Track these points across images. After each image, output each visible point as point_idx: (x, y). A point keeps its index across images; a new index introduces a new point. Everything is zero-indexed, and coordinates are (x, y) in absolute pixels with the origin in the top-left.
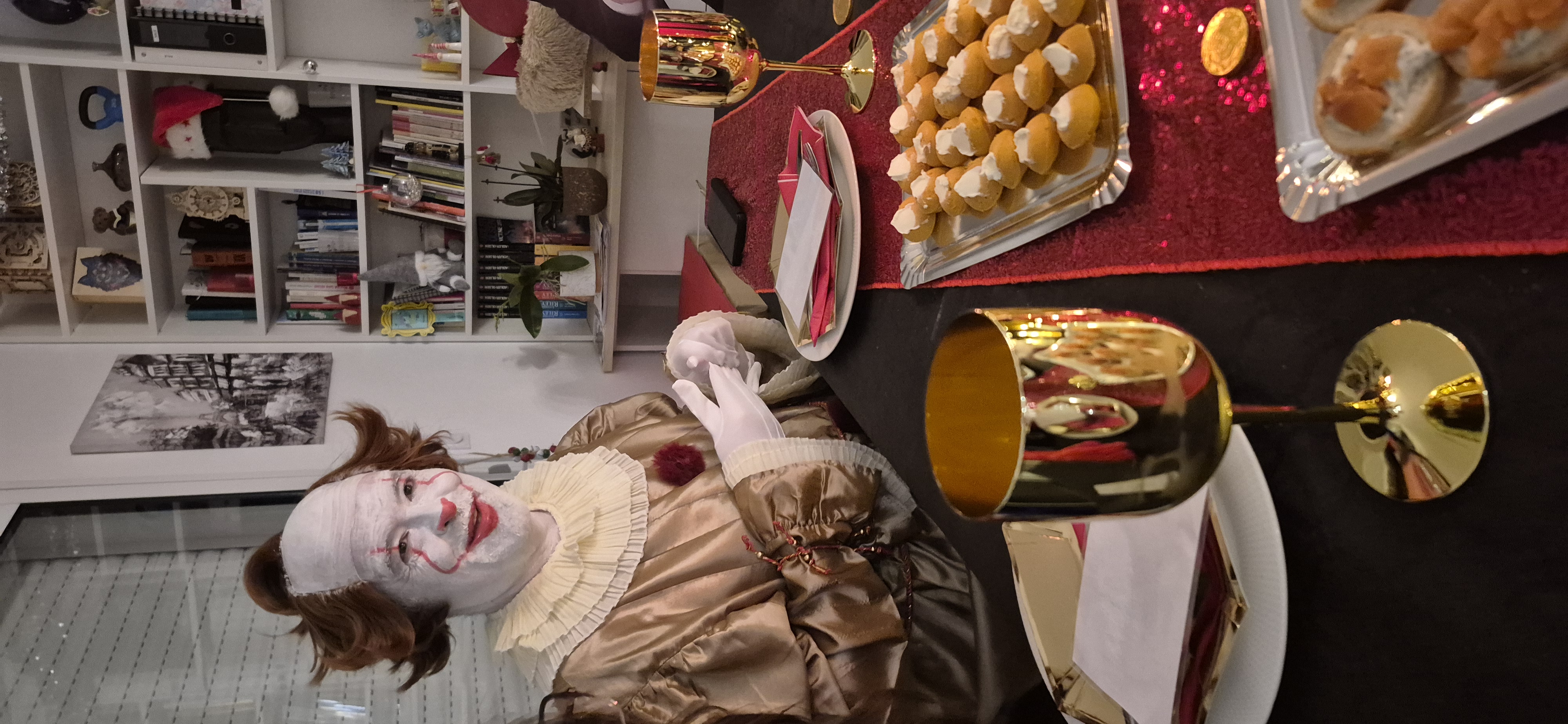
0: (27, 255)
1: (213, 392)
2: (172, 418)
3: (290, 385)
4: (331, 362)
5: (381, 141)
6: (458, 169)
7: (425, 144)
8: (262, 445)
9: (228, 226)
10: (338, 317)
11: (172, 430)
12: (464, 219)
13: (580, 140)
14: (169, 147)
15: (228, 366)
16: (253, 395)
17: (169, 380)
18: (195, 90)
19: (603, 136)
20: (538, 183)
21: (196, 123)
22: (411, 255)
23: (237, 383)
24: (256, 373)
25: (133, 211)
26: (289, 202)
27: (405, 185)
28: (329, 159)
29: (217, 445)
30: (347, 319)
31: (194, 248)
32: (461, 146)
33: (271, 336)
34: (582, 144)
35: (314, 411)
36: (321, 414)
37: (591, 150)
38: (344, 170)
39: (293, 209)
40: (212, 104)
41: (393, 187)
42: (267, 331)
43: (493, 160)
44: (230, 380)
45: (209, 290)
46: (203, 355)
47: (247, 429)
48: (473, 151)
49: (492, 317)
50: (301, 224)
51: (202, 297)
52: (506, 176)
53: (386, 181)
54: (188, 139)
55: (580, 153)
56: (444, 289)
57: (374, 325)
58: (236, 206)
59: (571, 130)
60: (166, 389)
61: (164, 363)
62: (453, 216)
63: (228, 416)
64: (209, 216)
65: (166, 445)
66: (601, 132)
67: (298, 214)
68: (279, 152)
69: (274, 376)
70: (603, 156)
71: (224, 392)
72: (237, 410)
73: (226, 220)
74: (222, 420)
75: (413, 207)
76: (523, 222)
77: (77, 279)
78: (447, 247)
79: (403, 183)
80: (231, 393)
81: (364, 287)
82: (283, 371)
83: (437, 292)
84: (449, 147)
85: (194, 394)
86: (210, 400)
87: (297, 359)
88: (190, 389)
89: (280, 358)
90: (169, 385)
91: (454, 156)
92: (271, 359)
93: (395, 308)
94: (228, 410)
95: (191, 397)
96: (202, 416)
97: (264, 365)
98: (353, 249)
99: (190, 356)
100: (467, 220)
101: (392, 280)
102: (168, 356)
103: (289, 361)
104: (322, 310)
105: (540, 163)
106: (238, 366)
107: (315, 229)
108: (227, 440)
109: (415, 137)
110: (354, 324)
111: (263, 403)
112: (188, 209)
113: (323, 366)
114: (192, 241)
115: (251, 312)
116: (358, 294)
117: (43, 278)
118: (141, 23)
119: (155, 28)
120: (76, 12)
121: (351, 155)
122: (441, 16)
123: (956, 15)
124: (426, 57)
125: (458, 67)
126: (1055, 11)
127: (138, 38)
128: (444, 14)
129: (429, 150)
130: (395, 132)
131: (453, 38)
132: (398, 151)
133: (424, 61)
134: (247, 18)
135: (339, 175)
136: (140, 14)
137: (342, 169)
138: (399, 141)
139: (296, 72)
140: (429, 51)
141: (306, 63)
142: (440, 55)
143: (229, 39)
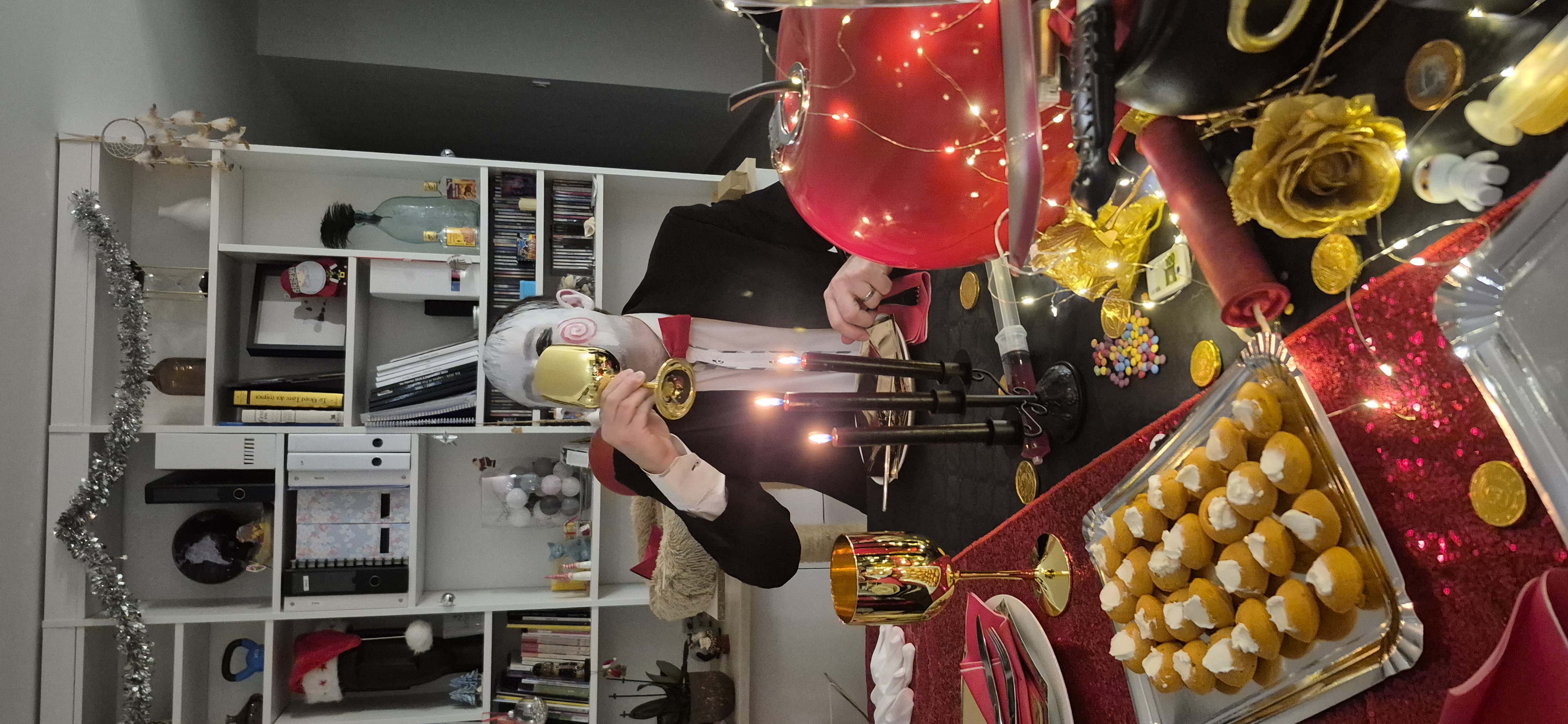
5: (509, 665)
6: (583, 686)
7: (552, 664)
13: (706, 643)
14: (303, 693)
18: (335, 633)
19: (727, 636)
20: (664, 692)
21: (332, 666)
27: (531, 709)
28: (456, 689)
32: (588, 662)
34: (708, 647)
37: (715, 652)
38: (471, 699)
40: (350, 646)
41: (519, 712)
43: (619, 673)
48: (600, 666)
52: (631, 688)
53: (512, 706)
54: (323, 683)
55: (703, 657)
59: (696, 634)
66: (725, 633)
68: (408, 688)
70: (728, 659)
79: (529, 706)
84: (575, 664)
91: (580, 673)
105: (666, 671)
109: (543, 658)
118: (294, 575)
119: (306, 578)
120: (235, 570)
121: (479, 683)
122: (572, 538)
123: (1160, 492)
124: (556, 578)
125: (587, 584)
126: (1281, 481)
127: (290, 588)
128: (577, 535)
129: (556, 670)
130: (523, 654)
131: (583, 558)
132: (526, 674)
133: (554, 582)
134: (393, 560)
135: (465, 705)
136: (294, 567)
137: (469, 698)
138: (527, 663)
139: (434, 606)
140: (560, 572)
141: (445, 596)
142: (570, 575)
143: (374, 581)
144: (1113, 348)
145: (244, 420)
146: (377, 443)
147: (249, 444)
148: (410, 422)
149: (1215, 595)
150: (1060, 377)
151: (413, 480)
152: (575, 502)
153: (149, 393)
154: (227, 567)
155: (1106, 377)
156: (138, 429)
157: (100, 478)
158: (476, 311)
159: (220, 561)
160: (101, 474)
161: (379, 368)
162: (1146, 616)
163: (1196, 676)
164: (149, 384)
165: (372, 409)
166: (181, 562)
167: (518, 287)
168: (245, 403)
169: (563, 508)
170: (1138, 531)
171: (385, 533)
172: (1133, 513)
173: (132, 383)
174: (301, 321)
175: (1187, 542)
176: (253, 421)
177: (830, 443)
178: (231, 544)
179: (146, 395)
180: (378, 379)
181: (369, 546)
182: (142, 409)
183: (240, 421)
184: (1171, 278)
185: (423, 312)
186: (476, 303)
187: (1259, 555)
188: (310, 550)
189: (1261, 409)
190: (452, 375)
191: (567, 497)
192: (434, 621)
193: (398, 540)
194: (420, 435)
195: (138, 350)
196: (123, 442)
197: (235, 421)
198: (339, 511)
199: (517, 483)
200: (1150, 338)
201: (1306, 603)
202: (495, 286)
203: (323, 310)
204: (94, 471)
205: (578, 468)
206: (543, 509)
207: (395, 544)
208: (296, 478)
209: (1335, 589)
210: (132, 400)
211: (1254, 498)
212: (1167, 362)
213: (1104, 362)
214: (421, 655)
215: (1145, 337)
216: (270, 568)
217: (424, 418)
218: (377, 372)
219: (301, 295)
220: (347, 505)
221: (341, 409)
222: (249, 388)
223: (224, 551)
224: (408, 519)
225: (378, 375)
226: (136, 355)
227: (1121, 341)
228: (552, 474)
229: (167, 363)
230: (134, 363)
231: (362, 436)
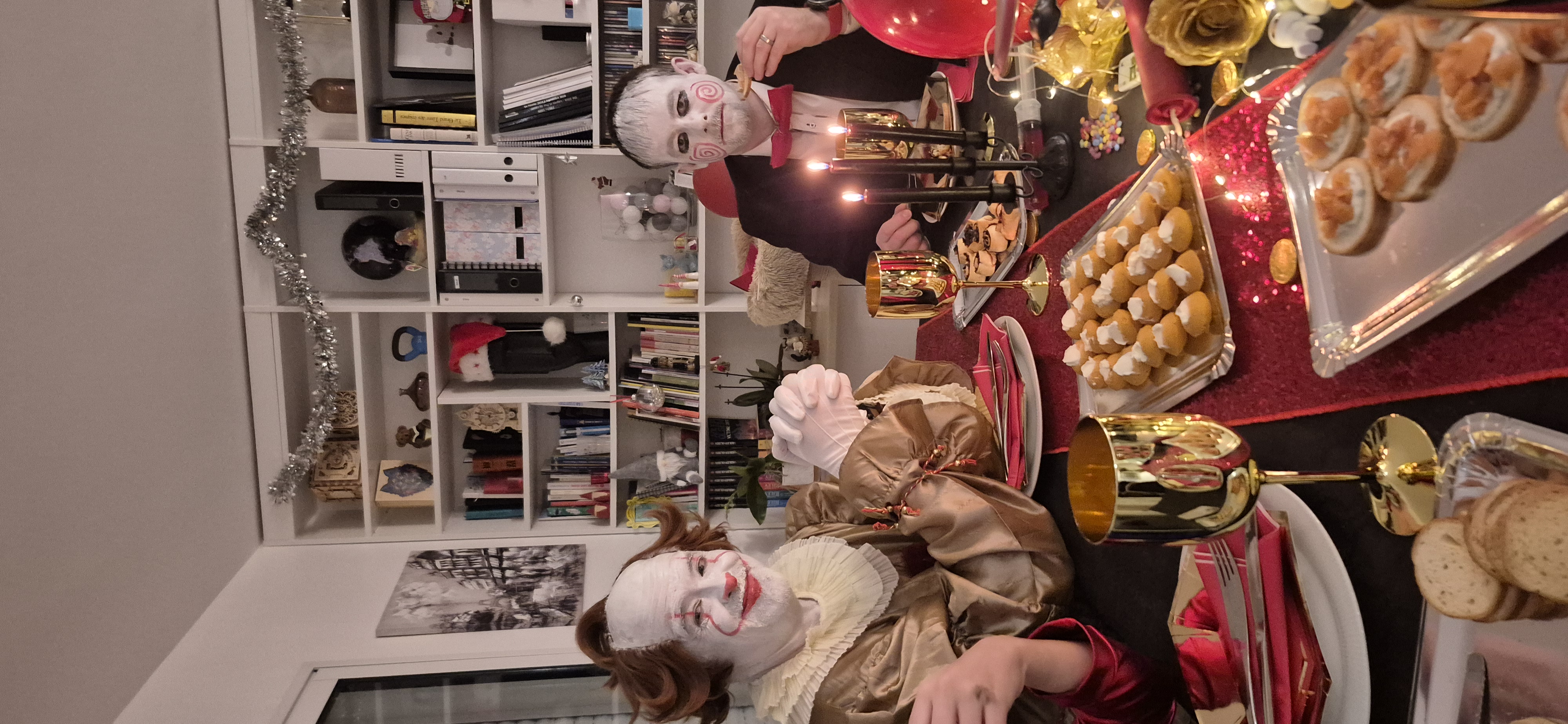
0: (342, 468)
1: (489, 581)
2: (457, 604)
3: (552, 574)
4: (585, 553)
5: (631, 358)
6: (695, 378)
7: (667, 358)
8: (531, 627)
9: (502, 437)
10: (591, 513)
11: (457, 615)
12: (699, 420)
13: (799, 346)
14: (461, 372)
15: (501, 559)
16: (523, 583)
17: (453, 572)
18: (483, 324)
19: (818, 341)
20: (762, 386)
21: (483, 351)
22: (654, 455)
23: (508, 573)
24: (524, 564)
25: (429, 427)
26: (553, 414)
27: (650, 393)
28: (588, 375)
29: (493, 627)
30: (599, 513)
31: (474, 456)
32: (697, 358)
33: (534, 532)
34: (801, 349)
35: (574, 596)
36: (578, 598)
37: (807, 354)
38: (600, 384)
39: (556, 420)
40: (497, 336)
41: (640, 396)
42: (532, 527)
43: (724, 368)
44: (503, 570)
45: (486, 492)
46: (480, 549)
47: (518, 613)
48: (707, 362)
49: (723, 508)
50: (563, 432)
51: (479, 500)
52: (734, 381)
53: (634, 391)
54: (477, 365)
55: (798, 358)
56: (681, 483)
57: (621, 519)
58: (511, 419)
59: (790, 338)
60: (451, 579)
61: (448, 557)
62: (689, 418)
63: (503, 602)
64: (489, 429)
65: (453, 628)
66: (815, 338)
67: (561, 423)
68: (547, 372)
69: (539, 566)
71: (498, 581)
72: (510, 597)
73: (502, 432)
74: (498, 605)
75: (657, 413)
76: (746, 421)
77: (379, 488)
78: (684, 446)
79: (648, 392)
80: (504, 582)
81: (613, 485)
82: (545, 562)
83: (675, 486)
84: (686, 359)
85: (473, 583)
86: (487, 588)
87: (557, 550)
88: (471, 579)
89: (542, 551)
90: (453, 576)
91: (691, 367)
92: (535, 552)
93: (639, 503)
94: (502, 597)
95: (472, 586)
96: (481, 602)
97: (530, 556)
98: (605, 452)
99: (469, 551)
100: (701, 422)
101: (637, 477)
102: (451, 551)
103: (550, 553)
104: (577, 507)
105: (762, 368)
106: (509, 559)
107: (574, 436)
108: (502, 623)
109: (659, 353)
110: (604, 518)
111: (531, 590)
112: (473, 424)
113: (579, 557)
114: (473, 451)
115: (518, 511)
116: (608, 491)
117: (353, 488)
118: (446, 274)
119: (456, 278)
120: (396, 269)
121: (606, 371)
122: (682, 252)
123: (1103, 245)
124: (668, 286)
125: (696, 292)
126: (1171, 243)
127: (443, 286)
128: (685, 250)
129: (670, 363)
130: (642, 349)
131: (691, 269)
132: (645, 365)
133: (667, 289)
134: (528, 265)
135: (596, 388)
136: (445, 268)
137: (598, 383)
138: (645, 357)
139: (565, 306)
140: (672, 280)
141: (574, 298)
142: (680, 283)
143: (514, 282)
144: (1093, 126)
145: (392, 137)
146: (508, 161)
147: (399, 159)
148: (536, 143)
149: (1128, 321)
150: (1058, 146)
151: (541, 195)
152: (683, 219)
153: (309, 111)
154: (390, 265)
155: (1086, 150)
156: (304, 143)
157: (276, 187)
158: (589, 37)
159: (382, 260)
160: (277, 183)
161: (505, 91)
162: (1088, 335)
163: (1112, 378)
164: (308, 102)
165: (502, 130)
166: (351, 260)
167: (625, 13)
168: (392, 122)
169: (674, 225)
170: (1089, 273)
171: (520, 242)
172: (1087, 260)
173: (295, 103)
174: (433, 44)
175: (1116, 283)
176: (400, 139)
177: (862, 201)
178: (391, 246)
179: (307, 113)
180: (504, 102)
181: (507, 253)
182: (305, 126)
183: (389, 137)
184: (1133, 76)
185: (541, 35)
186: (588, 29)
187: (1152, 295)
188: (458, 254)
189: (1164, 190)
190: (570, 99)
191: (675, 215)
192: (566, 318)
193: (531, 249)
194: (544, 155)
195: (296, 72)
196: (292, 155)
197: (383, 138)
198: (478, 221)
199: (631, 201)
200: (1117, 121)
201: (1176, 330)
202: (606, 12)
203: (452, 34)
204: (272, 180)
205: (685, 189)
206: (655, 224)
207: (529, 251)
208: (441, 191)
209: (1191, 319)
210: (296, 118)
211: (1155, 254)
212: (1125, 142)
213: (1087, 137)
214: (557, 346)
215: (1114, 121)
216: (426, 268)
217: (547, 139)
218: (503, 95)
219: (432, 20)
220: (486, 216)
221: (474, 129)
222: (394, 108)
223: (386, 253)
224: (539, 230)
225: (505, 98)
226: (295, 76)
227: (1098, 122)
228: (662, 193)
229: (321, 83)
230: (295, 83)
231: (495, 155)
